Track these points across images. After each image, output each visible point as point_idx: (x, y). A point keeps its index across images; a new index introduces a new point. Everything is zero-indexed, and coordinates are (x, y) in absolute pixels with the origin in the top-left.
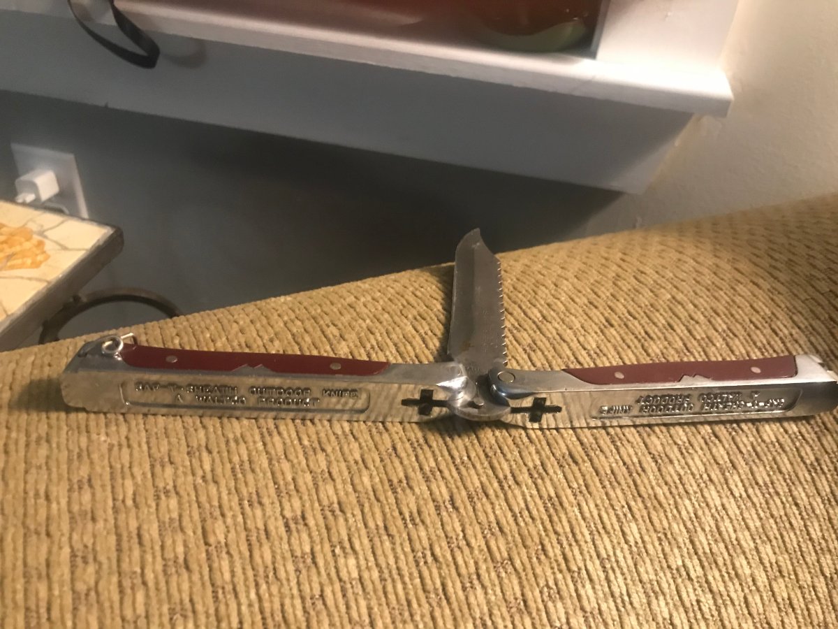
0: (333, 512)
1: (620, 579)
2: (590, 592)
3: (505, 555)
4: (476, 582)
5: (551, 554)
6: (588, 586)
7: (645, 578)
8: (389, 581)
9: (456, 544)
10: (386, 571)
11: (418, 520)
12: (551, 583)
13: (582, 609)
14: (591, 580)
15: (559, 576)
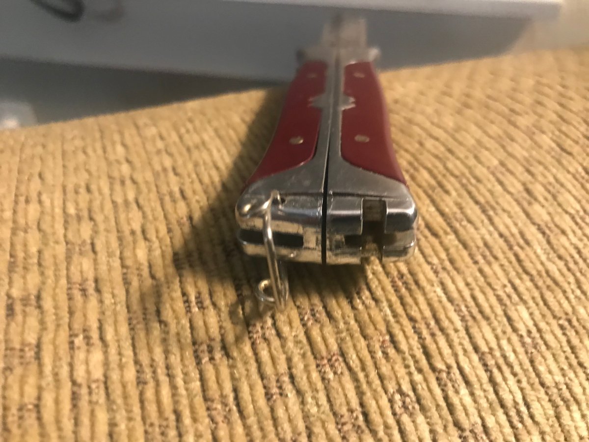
0: (84, 291)
1: (512, 380)
2: (468, 400)
3: (335, 348)
4: (288, 388)
5: (404, 346)
6: (464, 391)
7: (548, 379)
8: (151, 384)
9: (260, 334)
10: (148, 371)
11: (207, 302)
12: (406, 387)
13: (457, 424)
14: (467, 383)
15: (418, 377)
